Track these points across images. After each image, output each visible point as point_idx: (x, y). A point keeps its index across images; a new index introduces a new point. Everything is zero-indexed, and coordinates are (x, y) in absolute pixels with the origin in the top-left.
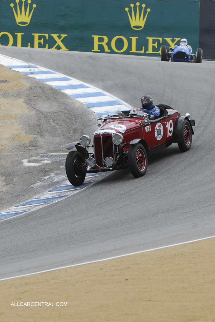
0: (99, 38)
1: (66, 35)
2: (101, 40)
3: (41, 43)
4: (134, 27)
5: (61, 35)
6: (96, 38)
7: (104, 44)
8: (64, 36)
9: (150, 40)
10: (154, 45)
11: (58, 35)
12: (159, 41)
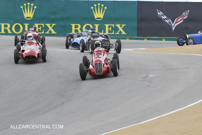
0: (75, 25)
1: (55, 24)
2: (76, 27)
3: (40, 29)
4: (97, 18)
5: (52, 24)
6: (73, 25)
7: (78, 29)
8: (53, 25)
9: (107, 26)
10: (109, 29)
11: (50, 24)
12: (112, 26)
